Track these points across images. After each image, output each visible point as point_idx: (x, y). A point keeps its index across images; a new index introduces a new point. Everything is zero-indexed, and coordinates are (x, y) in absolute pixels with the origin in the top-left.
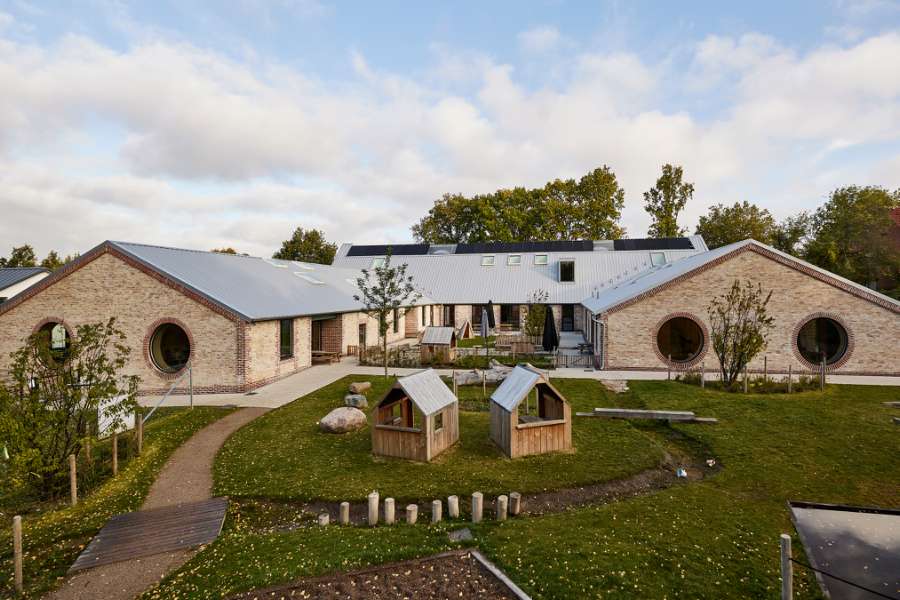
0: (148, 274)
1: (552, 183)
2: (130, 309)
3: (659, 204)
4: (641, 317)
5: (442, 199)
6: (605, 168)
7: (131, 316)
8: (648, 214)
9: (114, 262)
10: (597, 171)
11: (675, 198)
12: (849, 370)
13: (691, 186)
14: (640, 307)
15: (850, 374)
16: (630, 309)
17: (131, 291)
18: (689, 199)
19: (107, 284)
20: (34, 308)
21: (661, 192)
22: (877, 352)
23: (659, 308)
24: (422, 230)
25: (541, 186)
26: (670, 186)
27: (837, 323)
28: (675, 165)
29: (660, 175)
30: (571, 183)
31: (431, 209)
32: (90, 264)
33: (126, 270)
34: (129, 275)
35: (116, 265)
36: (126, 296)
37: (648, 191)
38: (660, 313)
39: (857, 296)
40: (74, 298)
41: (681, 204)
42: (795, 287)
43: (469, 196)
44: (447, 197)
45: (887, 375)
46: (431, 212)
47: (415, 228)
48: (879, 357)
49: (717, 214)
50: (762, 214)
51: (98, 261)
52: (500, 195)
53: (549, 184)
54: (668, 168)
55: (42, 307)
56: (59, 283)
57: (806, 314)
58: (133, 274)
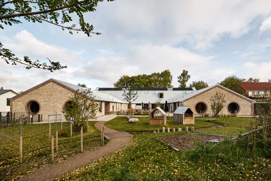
0: (64, 88)
1: (153, 73)
2: (59, 97)
3: (181, 80)
4: (192, 103)
5: (122, 77)
6: (168, 70)
7: (59, 99)
8: (178, 83)
9: (53, 84)
10: (166, 71)
11: (185, 79)
12: (239, 114)
13: (190, 76)
14: (191, 100)
15: (239, 115)
16: (189, 100)
17: (59, 92)
18: (189, 79)
19: (51, 90)
20: (27, 97)
21: (182, 77)
22: (245, 110)
23: (196, 100)
24: (117, 85)
25: (150, 74)
26: (185, 75)
27: (236, 104)
28: (186, 70)
29: (182, 72)
30: (158, 73)
31: (119, 79)
32: (46, 85)
33: (58, 87)
34: (58, 88)
35: (54, 85)
36: (57, 94)
37: (179, 76)
38: (196, 101)
39: (241, 98)
40: (40, 94)
41: (187, 80)
42: (227, 95)
43: (130, 76)
44: (124, 76)
45: (247, 115)
46: (119, 80)
47: (115, 84)
48: (246, 112)
49: (194, 84)
50: (206, 84)
51: (49, 84)
52: (139, 76)
53: (152, 74)
54: (184, 71)
55: (29, 97)
56: (35, 90)
57: (230, 102)
58: (59, 88)
